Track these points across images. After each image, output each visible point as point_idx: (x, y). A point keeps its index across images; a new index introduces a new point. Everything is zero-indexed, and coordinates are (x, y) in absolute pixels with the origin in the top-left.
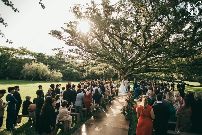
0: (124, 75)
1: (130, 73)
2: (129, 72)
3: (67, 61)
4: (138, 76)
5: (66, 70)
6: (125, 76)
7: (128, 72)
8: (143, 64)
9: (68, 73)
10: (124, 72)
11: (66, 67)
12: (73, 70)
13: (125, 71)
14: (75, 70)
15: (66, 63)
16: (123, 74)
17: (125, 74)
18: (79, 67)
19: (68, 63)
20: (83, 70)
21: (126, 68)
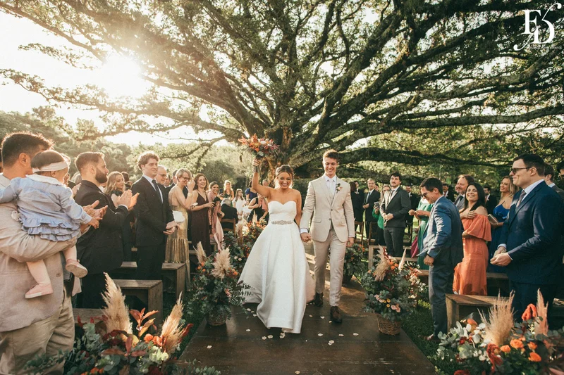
1: (307, 160)
2: (303, 154)
7: (299, 153)
10: (280, 155)
21: (290, 139)
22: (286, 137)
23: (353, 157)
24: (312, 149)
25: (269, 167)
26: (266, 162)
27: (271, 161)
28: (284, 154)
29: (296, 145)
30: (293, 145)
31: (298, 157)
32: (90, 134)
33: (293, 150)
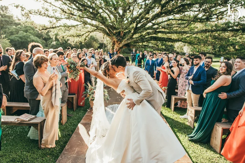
0: (119, 44)
1: (129, 42)
2: (128, 40)
3: (17, 21)
4: (140, 47)
5: (17, 35)
6: (121, 45)
7: (126, 39)
8: (148, 28)
9: (21, 42)
10: (119, 39)
11: (17, 31)
12: (30, 36)
13: (121, 37)
14: (33, 37)
15: (17, 24)
16: (117, 42)
17: (120, 42)
18: (43, 29)
19: (20, 24)
20: (48, 38)
21: (123, 33)
22: (122, 33)
23: (147, 39)
24: (131, 38)
25: (115, 43)
26: (114, 41)
27: (116, 41)
28: (121, 39)
29: (125, 35)
30: (124, 35)
31: (126, 41)
32: (44, 28)
33: (124, 37)
